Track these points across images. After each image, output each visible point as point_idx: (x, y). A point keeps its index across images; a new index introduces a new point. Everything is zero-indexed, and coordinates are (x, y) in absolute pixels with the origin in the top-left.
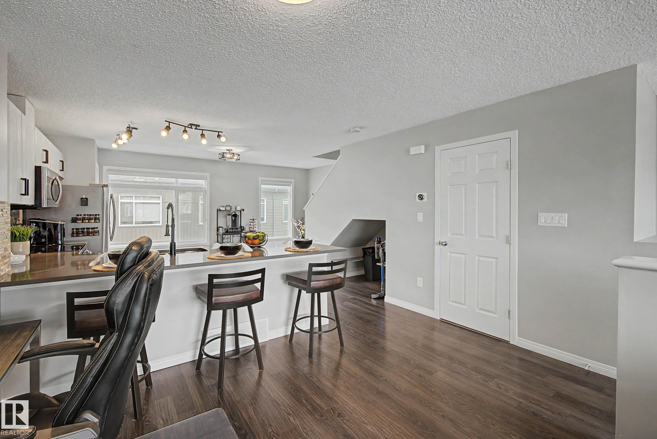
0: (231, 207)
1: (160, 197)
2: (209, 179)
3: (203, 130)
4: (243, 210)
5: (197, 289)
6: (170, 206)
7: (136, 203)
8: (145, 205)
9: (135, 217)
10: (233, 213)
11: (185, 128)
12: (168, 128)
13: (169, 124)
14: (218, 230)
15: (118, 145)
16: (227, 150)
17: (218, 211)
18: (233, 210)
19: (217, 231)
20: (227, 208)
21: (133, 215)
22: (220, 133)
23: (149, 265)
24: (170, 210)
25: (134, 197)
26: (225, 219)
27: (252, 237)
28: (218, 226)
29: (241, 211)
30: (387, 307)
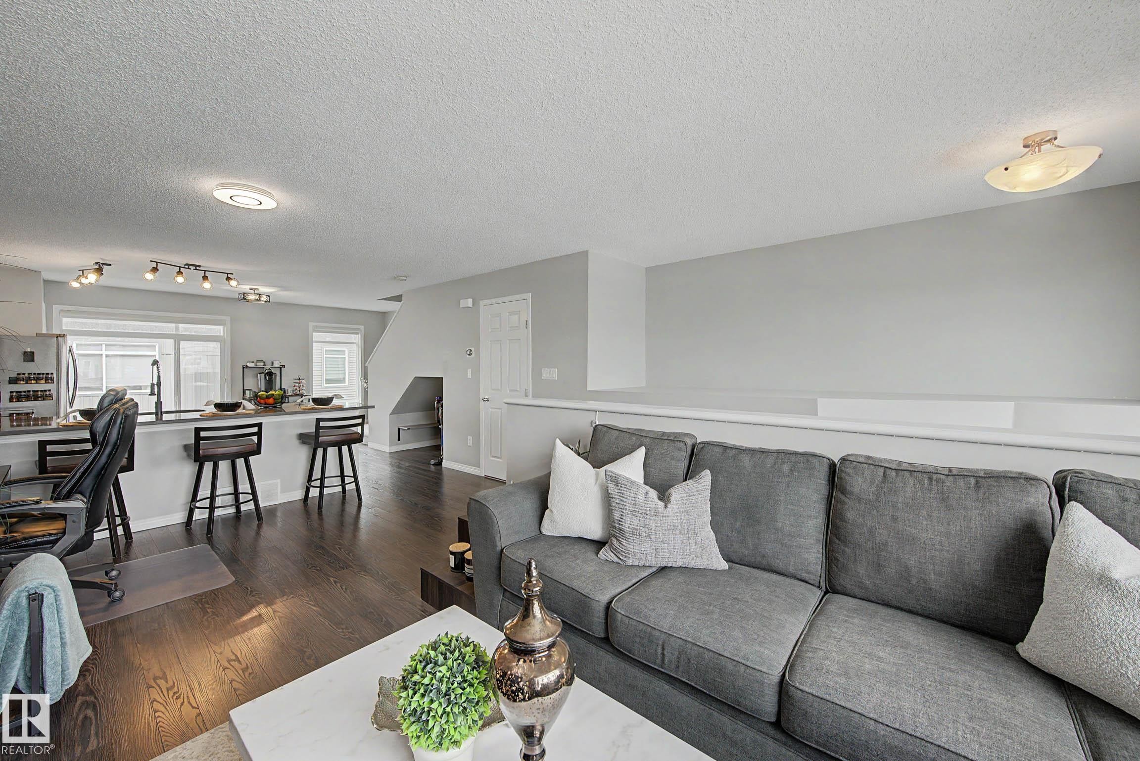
0: (264, 363)
1: (155, 346)
2: (229, 325)
3: (205, 271)
4: (284, 366)
5: (186, 447)
6: (155, 363)
7: (107, 356)
8: (126, 358)
9: (106, 379)
10: (267, 371)
11: (180, 269)
12: (155, 270)
13: (157, 265)
14: (244, 393)
15: (81, 283)
16: (251, 289)
17: (243, 368)
18: (268, 366)
19: (244, 396)
20: (258, 364)
21: (102, 375)
22: (229, 276)
23: (124, 404)
24: (155, 367)
25: (104, 346)
26: (256, 379)
27: (265, 396)
28: (245, 388)
29: (281, 368)
30: (445, 472)
